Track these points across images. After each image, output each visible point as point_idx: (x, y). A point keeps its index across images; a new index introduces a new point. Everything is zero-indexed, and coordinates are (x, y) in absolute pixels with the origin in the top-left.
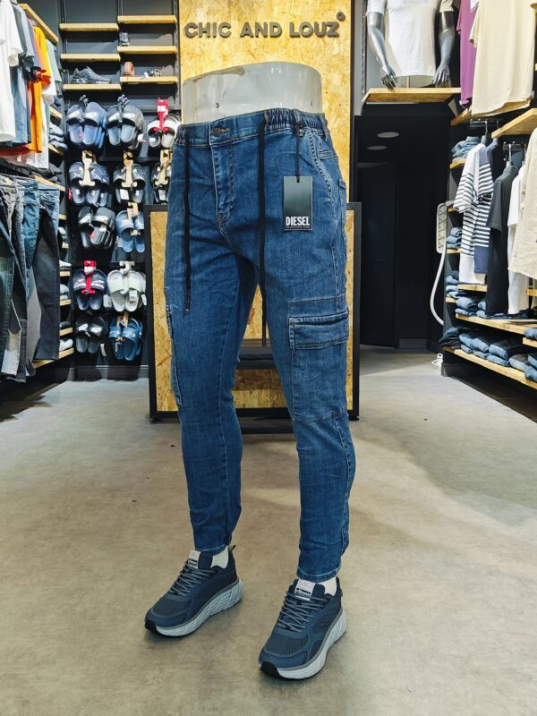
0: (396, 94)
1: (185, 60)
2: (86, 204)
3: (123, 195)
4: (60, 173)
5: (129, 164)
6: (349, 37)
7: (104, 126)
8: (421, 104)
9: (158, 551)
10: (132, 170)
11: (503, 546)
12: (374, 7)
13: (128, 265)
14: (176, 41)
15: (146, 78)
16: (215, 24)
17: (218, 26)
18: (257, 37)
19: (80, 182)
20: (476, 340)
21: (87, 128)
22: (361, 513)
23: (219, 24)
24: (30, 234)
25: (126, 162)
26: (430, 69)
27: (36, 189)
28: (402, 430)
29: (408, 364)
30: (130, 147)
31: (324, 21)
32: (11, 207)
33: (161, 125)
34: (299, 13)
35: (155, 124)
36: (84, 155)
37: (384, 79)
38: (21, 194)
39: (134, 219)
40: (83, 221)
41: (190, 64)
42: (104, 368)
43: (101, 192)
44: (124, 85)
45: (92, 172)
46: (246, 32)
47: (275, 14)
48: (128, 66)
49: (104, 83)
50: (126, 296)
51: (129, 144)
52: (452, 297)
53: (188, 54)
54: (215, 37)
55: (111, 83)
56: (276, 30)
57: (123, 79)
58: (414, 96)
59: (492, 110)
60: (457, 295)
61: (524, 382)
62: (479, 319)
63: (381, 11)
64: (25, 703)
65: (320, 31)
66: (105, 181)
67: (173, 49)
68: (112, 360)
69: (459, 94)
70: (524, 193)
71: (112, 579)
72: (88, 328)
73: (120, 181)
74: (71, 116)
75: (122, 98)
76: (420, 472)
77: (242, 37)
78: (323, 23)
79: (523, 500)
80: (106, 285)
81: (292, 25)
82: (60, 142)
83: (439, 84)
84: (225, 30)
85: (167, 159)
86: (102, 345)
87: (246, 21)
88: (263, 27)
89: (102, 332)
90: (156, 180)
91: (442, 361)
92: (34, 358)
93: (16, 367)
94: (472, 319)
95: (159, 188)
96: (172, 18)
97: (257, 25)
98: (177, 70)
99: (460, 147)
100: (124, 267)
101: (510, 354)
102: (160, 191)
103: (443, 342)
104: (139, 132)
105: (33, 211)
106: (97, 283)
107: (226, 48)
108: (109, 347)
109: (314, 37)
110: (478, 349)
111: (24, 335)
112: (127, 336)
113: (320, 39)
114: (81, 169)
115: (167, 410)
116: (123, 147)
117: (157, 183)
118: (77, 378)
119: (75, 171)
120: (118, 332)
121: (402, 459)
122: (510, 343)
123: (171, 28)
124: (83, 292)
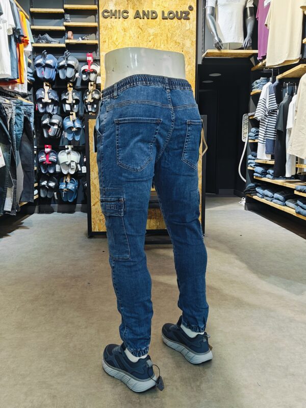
0: (221, 53)
1: (102, 31)
2: (46, 112)
3: (67, 107)
4: (31, 95)
5: (70, 90)
6: (195, 20)
7: (56, 68)
8: (235, 58)
9: (109, 311)
10: (73, 93)
11: (295, 306)
12: (210, 3)
13: (70, 147)
14: (97, 20)
15: (80, 41)
16: (119, 11)
17: (121, 12)
18: (143, 18)
19: (43, 100)
20: (266, 190)
21: (47, 69)
22: (215, 289)
23: (121, 11)
24: (18, 131)
25: (69, 88)
26: (241, 39)
27: (22, 105)
28: (230, 242)
29: (225, 203)
30: (71, 81)
31: (182, 10)
32: (9, 116)
33: (89, 68)
34: (167, 6)
35: (86, 67)
36: (45, 84)
37: (216, 44)
38: (14, 108)
39: (74, 121)
40: (44, 122)
41: (105, 33)
42: (56, 206)
43: (54, 106)
44: (67, 44)
45: (50, 94)
46: (137, 16)
47: (154, 6)
48: (70, 34)
49: (56, 43)
50: (69, 165)
51: (71, 78)
52: (251, 166)
53: (104, 27)
54: (119, 18)
55: (59, 43)
56: (154, 15)
57: (67, 41)
58: (232, 54)
59: (277, 64)
60: (254, 166)
61: (295, 214)
62: (268, 179)
63: (214, 6)
64: (54, 397)
65: (179, 16)
66: (56, 99)
67: (96, 24)
68: (61, 201)
69: (257, 54)
70: (296, 111)
71: (86, 328)
72: (47, 183)
73: (65, 100)
74: (38, 62)
75: (66, 52)
76: (244, 265)
77: (135, 18)
78: (181, 11)
79: (301, 280)
80: (57, 159)
81: (163, 13)
82: (31, 77)
83: (246, 48)
84: (125, 14)
85: (92, 87)
86: (55, 193)
87: (137, 9)
88: (147, 13)
89: (55, 186)
90: (86, 99)
91: (245, 202)
92: (20, 201)
93: (11, 207)
94: (264, 179)
95: (88, 104)
96: (95, 7)
97: (144, 12)
98: (97, 37)
99: (257, 83)
100: (68, 149)
101: (286, 199)
102: (89, 106)
103: (246, 191)
104: (76, 72)
105: (20, 118)
106: (52, 158)
107: (126, 25)
108: (59, 194)
109: (176, 19)
110: (267, 196)
111: (15, 188)
112: (70, 188)
113: (179, 21)
114: (43, 92)
115: (98, 231)
116: (67, 80)
117: (87, 101)
118: (40, 212)
119: (39, 94)
120: (64, 186)
121: (232, 258)
122: (285, 193)
123: (94, 12)
124: (44, 163)
